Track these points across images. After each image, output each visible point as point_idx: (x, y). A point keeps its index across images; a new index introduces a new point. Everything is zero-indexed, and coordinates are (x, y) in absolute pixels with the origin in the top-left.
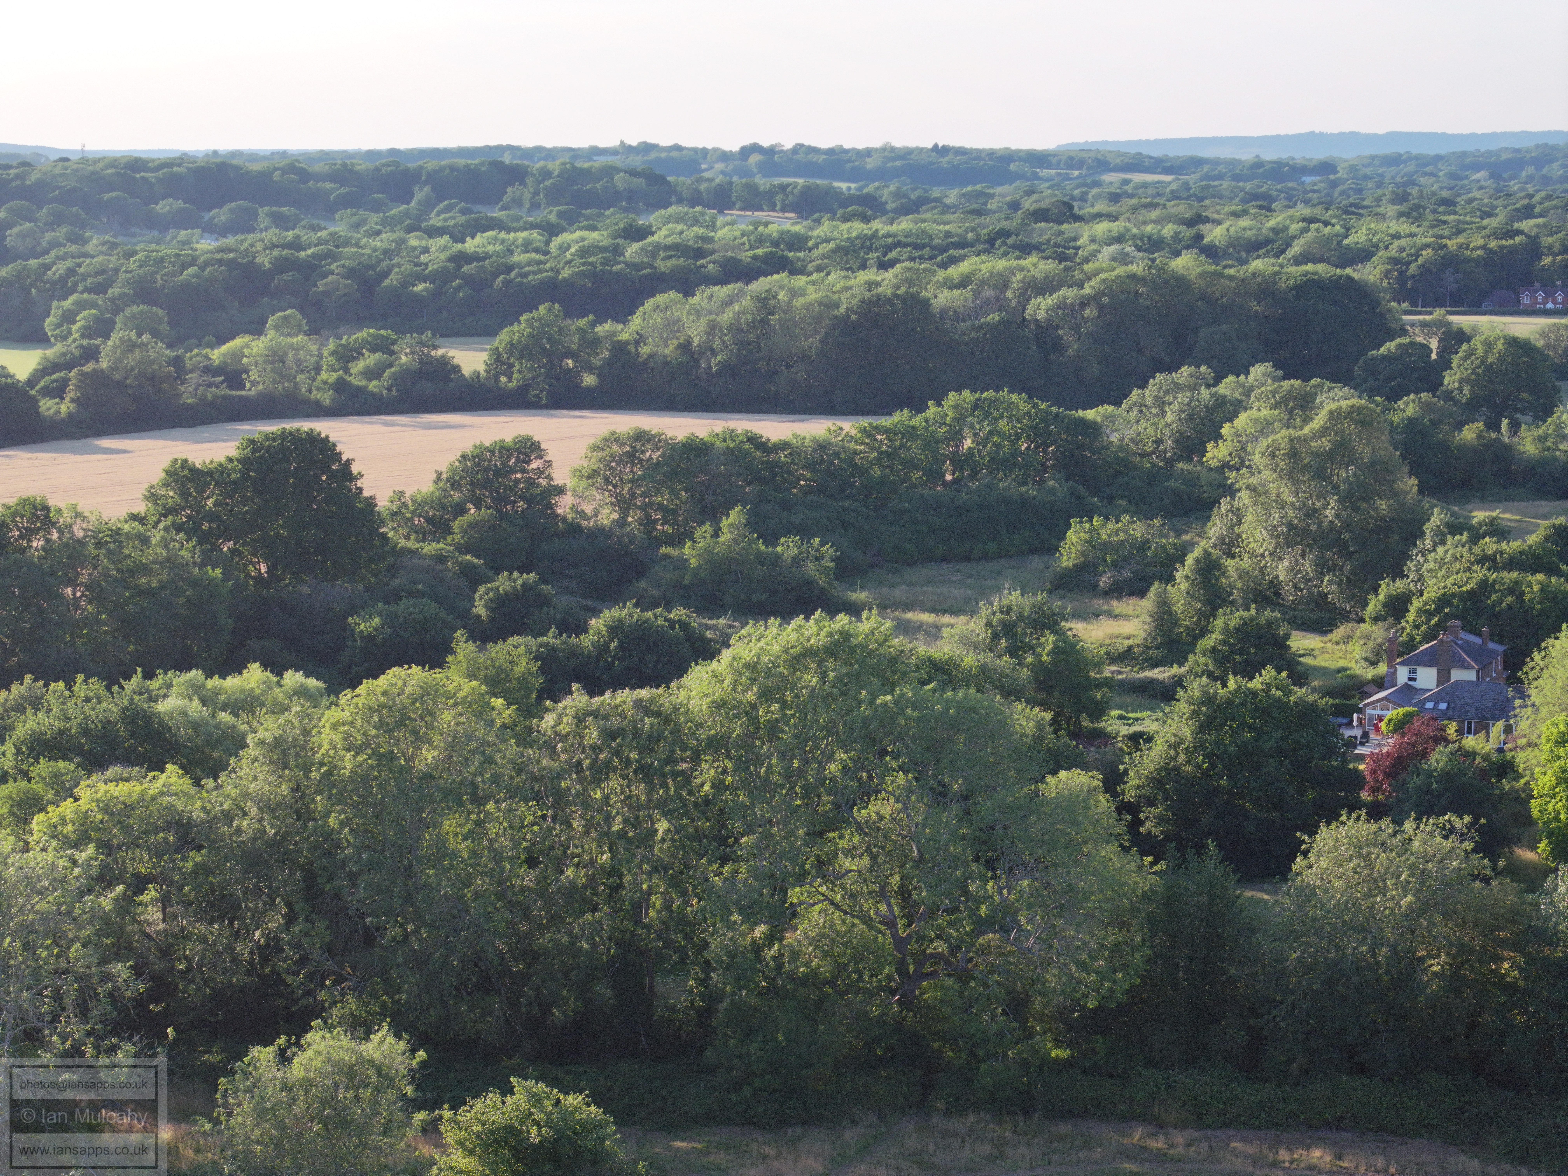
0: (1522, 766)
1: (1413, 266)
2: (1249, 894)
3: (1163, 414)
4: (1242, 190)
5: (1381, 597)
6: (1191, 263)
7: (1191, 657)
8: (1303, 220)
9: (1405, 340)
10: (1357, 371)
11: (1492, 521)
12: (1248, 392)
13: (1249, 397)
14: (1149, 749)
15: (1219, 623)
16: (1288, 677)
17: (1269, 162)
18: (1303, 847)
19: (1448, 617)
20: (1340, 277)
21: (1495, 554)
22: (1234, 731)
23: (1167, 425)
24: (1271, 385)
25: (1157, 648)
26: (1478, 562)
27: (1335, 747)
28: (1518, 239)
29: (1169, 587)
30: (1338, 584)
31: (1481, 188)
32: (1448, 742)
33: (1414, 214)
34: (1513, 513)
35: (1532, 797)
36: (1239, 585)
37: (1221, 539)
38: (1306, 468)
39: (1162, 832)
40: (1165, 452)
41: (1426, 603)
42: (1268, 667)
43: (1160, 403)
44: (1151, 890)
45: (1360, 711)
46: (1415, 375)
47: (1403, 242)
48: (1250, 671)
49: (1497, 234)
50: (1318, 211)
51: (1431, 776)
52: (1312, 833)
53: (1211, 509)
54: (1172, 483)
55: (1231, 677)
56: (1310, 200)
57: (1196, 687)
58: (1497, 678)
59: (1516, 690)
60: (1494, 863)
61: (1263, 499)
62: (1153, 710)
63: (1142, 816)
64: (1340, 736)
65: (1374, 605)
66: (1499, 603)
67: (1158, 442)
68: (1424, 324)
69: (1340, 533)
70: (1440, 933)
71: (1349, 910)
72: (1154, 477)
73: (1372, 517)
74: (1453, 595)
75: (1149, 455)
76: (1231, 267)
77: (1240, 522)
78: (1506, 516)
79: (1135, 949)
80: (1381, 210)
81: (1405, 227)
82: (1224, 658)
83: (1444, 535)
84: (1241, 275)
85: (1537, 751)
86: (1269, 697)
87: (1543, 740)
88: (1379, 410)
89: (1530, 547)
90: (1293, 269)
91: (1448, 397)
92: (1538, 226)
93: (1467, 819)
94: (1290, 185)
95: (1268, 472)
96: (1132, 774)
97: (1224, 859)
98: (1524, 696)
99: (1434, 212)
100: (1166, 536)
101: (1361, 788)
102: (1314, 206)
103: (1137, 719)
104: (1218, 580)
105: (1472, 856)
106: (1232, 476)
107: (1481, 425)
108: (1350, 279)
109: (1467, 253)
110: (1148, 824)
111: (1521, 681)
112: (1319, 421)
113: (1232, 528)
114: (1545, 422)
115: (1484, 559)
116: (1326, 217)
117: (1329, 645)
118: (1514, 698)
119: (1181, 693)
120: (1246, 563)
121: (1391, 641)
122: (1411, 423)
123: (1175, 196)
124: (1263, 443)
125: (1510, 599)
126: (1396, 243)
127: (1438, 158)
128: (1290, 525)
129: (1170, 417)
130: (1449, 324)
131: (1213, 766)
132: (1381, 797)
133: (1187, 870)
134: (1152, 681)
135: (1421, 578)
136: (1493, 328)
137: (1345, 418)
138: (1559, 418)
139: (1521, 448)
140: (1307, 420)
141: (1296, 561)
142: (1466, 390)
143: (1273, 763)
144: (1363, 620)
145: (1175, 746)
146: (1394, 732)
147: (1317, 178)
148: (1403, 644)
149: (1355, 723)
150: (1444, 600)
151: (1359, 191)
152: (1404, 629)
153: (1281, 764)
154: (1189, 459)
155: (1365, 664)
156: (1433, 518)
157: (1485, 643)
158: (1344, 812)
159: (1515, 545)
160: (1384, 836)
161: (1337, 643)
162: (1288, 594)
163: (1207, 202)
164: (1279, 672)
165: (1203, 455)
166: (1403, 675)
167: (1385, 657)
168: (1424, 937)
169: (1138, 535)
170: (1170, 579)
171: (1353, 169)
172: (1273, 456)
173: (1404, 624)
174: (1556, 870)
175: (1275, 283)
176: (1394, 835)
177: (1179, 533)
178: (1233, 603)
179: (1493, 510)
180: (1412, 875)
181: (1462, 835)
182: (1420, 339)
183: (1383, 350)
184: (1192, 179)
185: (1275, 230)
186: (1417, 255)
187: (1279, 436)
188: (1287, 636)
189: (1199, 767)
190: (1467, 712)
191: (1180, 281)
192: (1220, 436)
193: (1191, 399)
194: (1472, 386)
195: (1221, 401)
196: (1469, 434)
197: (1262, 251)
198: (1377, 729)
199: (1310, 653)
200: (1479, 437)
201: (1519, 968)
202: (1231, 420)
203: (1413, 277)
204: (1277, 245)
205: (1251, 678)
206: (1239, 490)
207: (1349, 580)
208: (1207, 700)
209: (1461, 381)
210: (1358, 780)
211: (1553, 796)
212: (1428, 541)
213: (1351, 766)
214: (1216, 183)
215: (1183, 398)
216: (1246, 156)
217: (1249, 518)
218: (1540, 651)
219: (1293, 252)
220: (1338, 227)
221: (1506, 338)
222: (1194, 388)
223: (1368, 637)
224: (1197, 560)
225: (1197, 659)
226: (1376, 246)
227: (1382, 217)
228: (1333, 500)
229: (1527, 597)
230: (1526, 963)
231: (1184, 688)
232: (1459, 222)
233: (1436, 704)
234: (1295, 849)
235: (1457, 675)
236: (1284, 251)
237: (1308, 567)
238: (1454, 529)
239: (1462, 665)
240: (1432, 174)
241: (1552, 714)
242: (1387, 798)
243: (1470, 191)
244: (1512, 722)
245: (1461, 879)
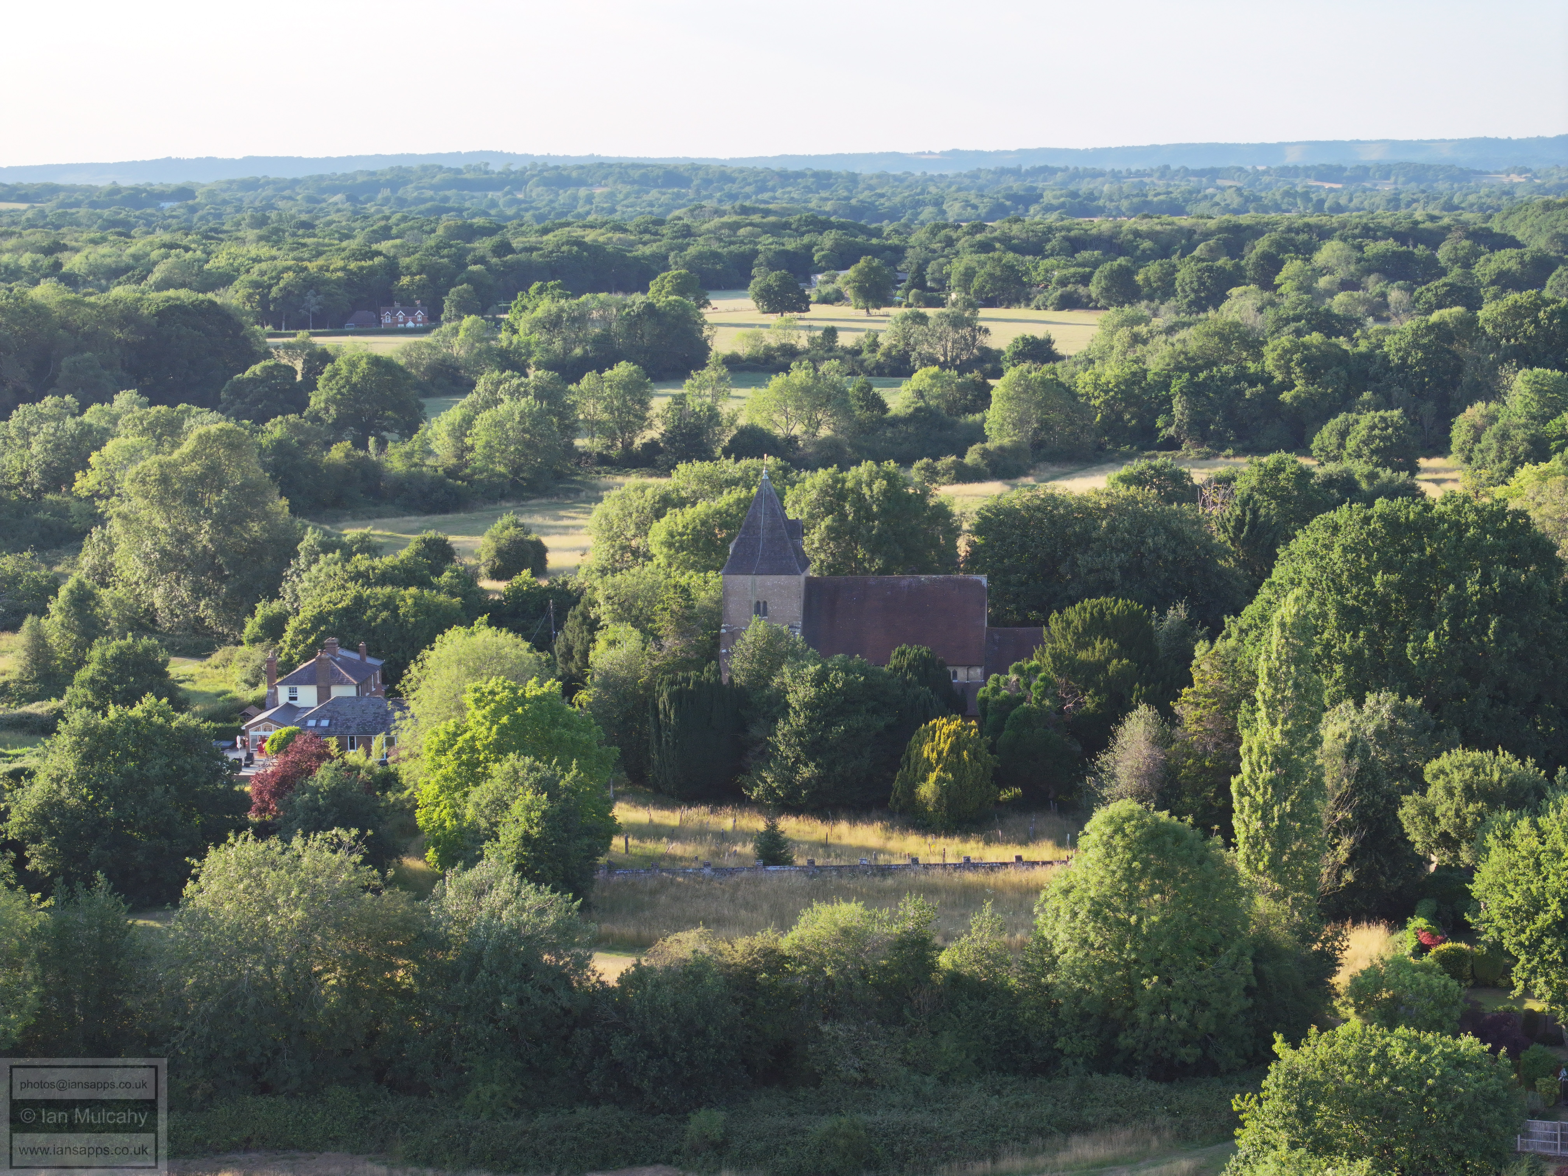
0: (405, 777)
1: (275, 289)
2: (140, 922)
3: (29, 446)
4: (100, 217)
5: (258, 619)
6: (51, 292)
7: (69, 689)
8: (164, 245)
9: (270, 363)
10: (223, 395)
11: (364, 538)
12: (115, 420)
13: (115, 424)
14: (32, 784)
15: (95, 653)
16: (169, 703)
17: (126, 189)
18: (193, 871)
19: (325, 634)
20: (202, 302)
21: (367, 570)
22: (116, 761)
23: (32, 457)
24: (138, 412)
25: (34, 682)
26: (351, 579)
27: (220, 770)
28: (377, 260)
29: (43, 620)
30: (215, 609)
31: (338, 211)
32: (332, 758)
33: (274, 237)
34: (383, 529)
35: (417, 807)
36: (115, 614)
37: (94, 569)
38: (176, 494)
39: (49, 868)
40: (32, 483)
41: (302, 623)
42: (148, 695)
43: (25, 434)
44: (40, 927)
45: (243, 733)
46: (281, 396)
47: (264, 266)
48: (130, 698)
49: (356, 255)
50: (178, 237)
51: (318, 792)
52: (201, 858)
53: (83, 539)
54: (41, 515)
55: (111, 706)
56: (169, 226)
57: (77, 718)
58: (376, 693)
59: (394, 703)
60: (383, 873)
61: (135, 526)
62: (33, 745)
63: (27, 854)
64: (223, 759)
65: (251, 626)
66: (375, 618)
67: (25, 474)
68: (288, 347)
69: (214, 557)
70: (334, 946)
71: (242, 930)
72: (22, 509)
73: (245, 540)
74: (329, 613)
75: (16, 488)
76: (91, 294)
77: (112, 551)
78: (376, 532)
79: (28, 987)
80: (240, 234)
81: (265, 251)
82: (103, 688)
83: (317, 554)
84: (101, 302)
85: (419, 761)
86: (151, 724)
87: (425, 749)
88: (247, 433)
89: (402, 562)
90: (153, 295)
91: (316, 418)
92: (396, 247)
93: (354, 832)
94: (149, 211)
95: (139, 499)
96: (14, 811)
97: (114, 890)
98: (403, 708)
99: (294, 235)
100: (37, 569)
101: (249, 809)
102: (174, 231)
103: (17, 756)
104: (92, 610)
105: (361, 868)
106: (101, 504)
107: (348, 444)
108: (212, 303)
109: (328, 275)
110: (34, 862)
111: (400, 694)
112: (188, 445)
113: (104, 557)
114: (410, 438)
115: (358, 576)
116: (185, 242)
117: (209, 669)
118: (393, 711)
119: (61, 726)
120: (121, 592)
121: (269, 662)
122: (280, 446)
123: (31, 224)
124: (132, 471)
125: (385, 614)
126: (257, 267)
127: (295, 182)
128: (163, 552)
129: (36, 448)
130: (313, 345)
131: (98, 797)
132: (268, 817)
133: (76, 903)
134: (30, 716)
135: (297, 598)
136: (356, 348)
137: (214, 441)
138: (424, 434)
139: (389, 465)
140: (175, 445)
141: (171, 587)
142: (332, 411)
143: (159, 790)
144: (241, 643)
145: (58, 780)
146: (277, 752)
147: (176, 204)
148: (283, 664)
149: (239, 746)
150: (320, 619)
151: (219, 216)
152: (282, 649)
153: (167, 791)
154: (57, 490)
155: (245, 686)
156: (306, 537)
157: (363, 659)
158: (231, 834)
159: (388, 560)
160: (274, 854)
161: (217, 667)
162: (164, 620)
163: (64, 230)
164: (159, 699)
165: (72, 485)
166: (283, 695)
167: (265, 678)
168: (319, 952)
169: (9, 568)
170: (43, 612)
171: (211, 194)
172: (144, 482)
173: (281, 644)
174: (443, 877)
175: (137, 310)
176: (283, 853)
177: (50, 565)
178: (109, 632)
179: (365, 527)
180: (303, 891)
181: (350, 848)
182: (285, 361)
183: (248, 374)
184: (48, 207)
185: (136, 257)
186: (279, 278)
187: (148, 462)
188: (166, 663)
189: (84, 798)
190: (348, 727)
191: (39, 311)
192: (88, 465)
193: (57, 429)
194: (338, 406)
195: (87, 431)
196: (337, 453)
197: (122, 279)
198: (261, 750)
199: (190, 679)
200: (347, 456)
201: (414, 974)
202: (98, 449)
203: (275, 299)
204: (137, 272)
205: (132, 706)
206: (110, 519)
207: (225, 603)
208: (88, 731)
209: (327, 401)
210: (244, 802)
211: (437, 805)
212: (302, 560)
213: (237, 788)
214: (74, 210)
215: (48, 428)
216: (103, 182)
217: (122, 546)
218: (416, 662)
219: (152, 279)
220: (199, 253)
221: (369, 357)
222: (58, 418)
223: (246, 659)
224: (71, 591)
225: (76, 691)
226: (237, 270)
227: (242, 241)
228: (206, 525)
229: (401, 611)
230: (421, 969)
231: (65, 720)
232: (318, 244)
233: (318, 721)
234: (186, 874)
235: (336, 691)
236: (144, 278)
237: (184, 593)
238: (327, 547)
239: (342, 682)
240: (290, 198)
241: (431, 724)
242: (275, 817)
243: (328, 214)
244: (393, 733)
245: (353, 892)
